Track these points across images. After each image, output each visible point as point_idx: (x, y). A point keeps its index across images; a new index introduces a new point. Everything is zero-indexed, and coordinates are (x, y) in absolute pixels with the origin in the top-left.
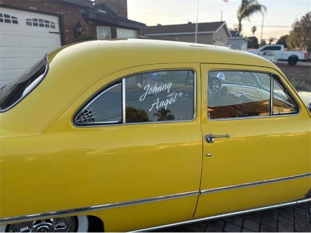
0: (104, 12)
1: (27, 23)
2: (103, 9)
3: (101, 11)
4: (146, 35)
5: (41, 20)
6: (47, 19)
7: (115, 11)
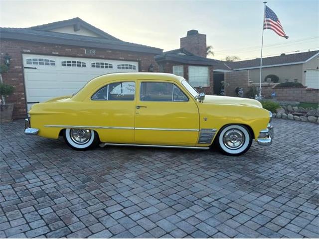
0: (183, 54)
1: (118, 68)
2: (182, 52)
3: (180, 54)
4: (234, 69)
5: (126, 65)
6: (131, 64)
7: (195, 53)
